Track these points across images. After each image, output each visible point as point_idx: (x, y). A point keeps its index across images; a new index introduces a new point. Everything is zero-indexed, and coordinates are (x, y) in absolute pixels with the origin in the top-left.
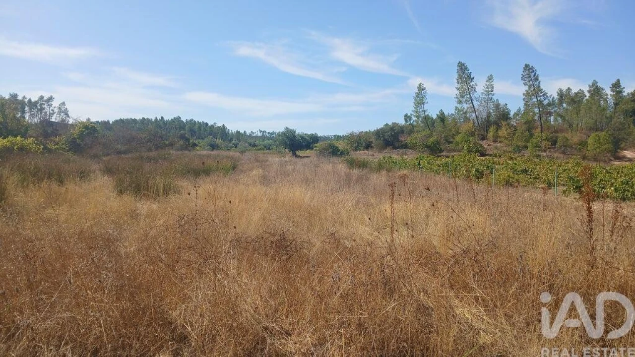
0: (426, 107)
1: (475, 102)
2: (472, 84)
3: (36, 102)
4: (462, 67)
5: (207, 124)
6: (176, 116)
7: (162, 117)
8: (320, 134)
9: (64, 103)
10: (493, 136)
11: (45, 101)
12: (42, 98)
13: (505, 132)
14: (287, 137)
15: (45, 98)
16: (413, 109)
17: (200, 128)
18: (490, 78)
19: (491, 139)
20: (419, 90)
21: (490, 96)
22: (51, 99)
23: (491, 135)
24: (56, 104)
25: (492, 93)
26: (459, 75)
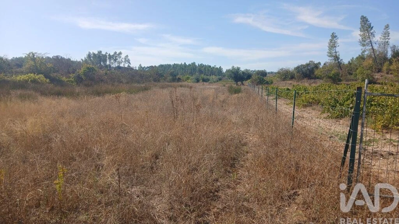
0: (337, 49)
1: (374, 45)
2: (372, 31)
3: (113, 56)
4: (364, 20)
5: (210, 66)
6: (193, 62)
7: (185, 63)
8: (268, 71)
9: (127, 56)
10: (387, 70)
11: (117, 55)
12: (116, 53)
13: (395, 66)
14: (233, 73)
15: (117, 53)
16: (328, 51)
17: (205, 69)
18: (387, 27)
19: (385, 71)
20: (332, 38)
21: (386, 40)
22: (120, 53)
23: (385, 68)
24: (123, 56)
25: (389, 37)
26: (362, 25)
